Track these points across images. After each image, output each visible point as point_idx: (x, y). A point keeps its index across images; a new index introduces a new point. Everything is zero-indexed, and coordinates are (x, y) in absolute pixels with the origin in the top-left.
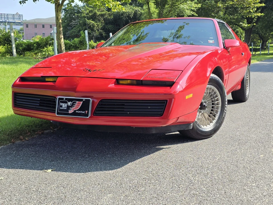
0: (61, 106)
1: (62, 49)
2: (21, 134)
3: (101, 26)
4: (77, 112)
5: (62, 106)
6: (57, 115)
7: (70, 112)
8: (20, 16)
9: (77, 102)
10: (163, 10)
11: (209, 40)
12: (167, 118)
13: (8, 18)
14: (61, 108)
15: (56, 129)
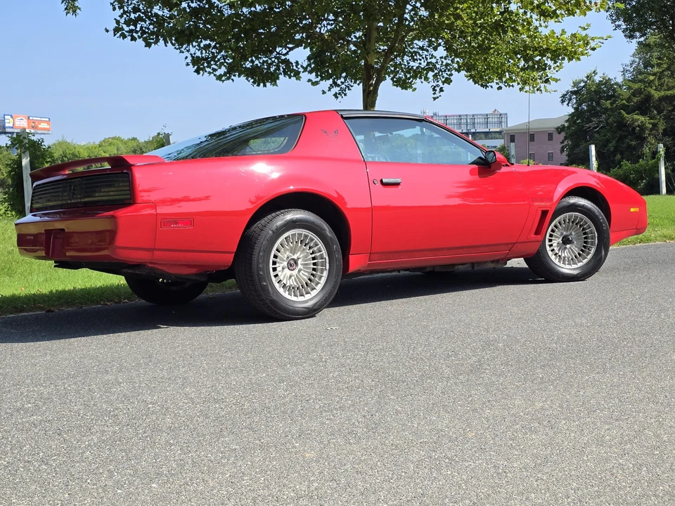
8: (501, 117)
13: (474, 123)
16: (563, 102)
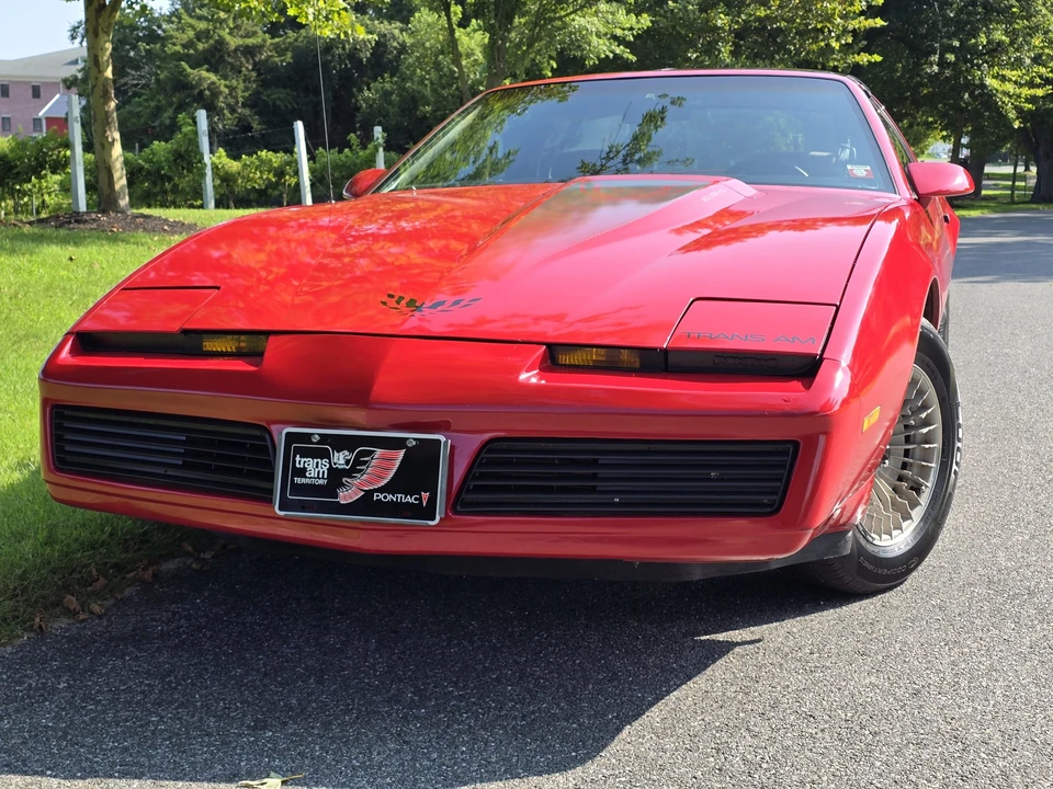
0: (302, 472)
1: (117, 187)
2: (66, 588)
3: (243, 92)
4: (381, 497)
5: (305, 469)
6: (282, 513)
7: (347, 496)
9: (379, 452)
10: (506, 34)
11: (849, 167)
12: (800, 520)
14: (298, 480)
15: (207, 556)
16: (73, 38)
